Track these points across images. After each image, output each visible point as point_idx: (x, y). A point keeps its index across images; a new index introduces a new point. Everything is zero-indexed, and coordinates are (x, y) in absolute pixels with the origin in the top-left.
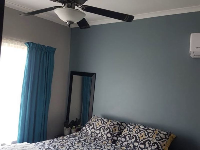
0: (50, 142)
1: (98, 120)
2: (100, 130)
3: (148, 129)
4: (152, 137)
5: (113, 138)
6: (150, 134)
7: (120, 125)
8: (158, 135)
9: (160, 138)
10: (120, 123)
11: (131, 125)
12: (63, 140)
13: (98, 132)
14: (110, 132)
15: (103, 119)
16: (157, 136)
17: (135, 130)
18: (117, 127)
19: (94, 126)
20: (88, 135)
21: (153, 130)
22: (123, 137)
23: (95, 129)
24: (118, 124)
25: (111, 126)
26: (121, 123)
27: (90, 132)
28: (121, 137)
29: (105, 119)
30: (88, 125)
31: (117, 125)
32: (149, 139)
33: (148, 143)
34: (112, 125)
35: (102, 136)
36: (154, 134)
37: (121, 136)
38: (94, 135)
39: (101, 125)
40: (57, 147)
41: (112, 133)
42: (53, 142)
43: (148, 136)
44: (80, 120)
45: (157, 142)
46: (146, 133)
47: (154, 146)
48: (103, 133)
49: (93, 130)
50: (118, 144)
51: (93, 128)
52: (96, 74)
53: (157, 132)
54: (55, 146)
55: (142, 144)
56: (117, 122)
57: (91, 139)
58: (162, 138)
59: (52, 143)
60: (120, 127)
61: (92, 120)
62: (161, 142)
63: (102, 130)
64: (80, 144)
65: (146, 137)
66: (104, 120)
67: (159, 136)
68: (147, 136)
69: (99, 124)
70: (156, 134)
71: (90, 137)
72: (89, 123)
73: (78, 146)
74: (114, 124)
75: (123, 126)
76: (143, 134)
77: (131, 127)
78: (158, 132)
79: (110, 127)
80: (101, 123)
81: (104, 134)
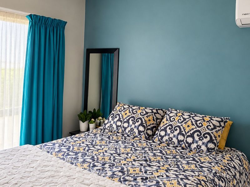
0: (62, 142)
1: (124, 108)
2: (128, 122)
3: (196, 116)
4: (202, 125)
5: (147, 132)
6: (198, 122)
7: (155, 113)
8: (210, 122)
9: (212, 127)
10: (155, 111)
11: (171, 112)
12: (79, 138)
13: (126, 125)
14: (142, 124)
15: (131, 106)
16: (209, 124)
17: (177, 118)
18: (152, 116)
19: (119, 117)
20: (113, 130)
21: (203, 117)
22: (162, 130)
23: (121, 121)
24: (152, 112)
25: (143, 115)
26: (157, 110)
27: (114, 126)
28: (160, 131)
29: (134, 106)
30: (112, 117)
31: (152, 114)
32: (198, 129)
33: (198, 135)
34: (145, 115)
35: (132, 130)
36: (205, 121)
37: (159, 128)
38: (120, 131)
39: (129, 116)
40: (71, 148)
41: (145, 126)
42: (65, 142)
43: (196, 126)
44: (99, 110)
45: (210, 132)
46: (193, 121)
47: (206, 137)
48: (133, 126)
49: (119, 123)
50: (156, 140)
51: (119, 120)
52: (119, 49)
53: (207, 118)
54: (70, 147)
55: (188, 136)
56: (150, 109)
57: (117, 135)
58: (215, 127)
59: (65, 144)
60: (155, 116)
61: (116, 109)
62: (215, 132)
63: (131, 122)
64: (103, 143)
65: (194, 127)
66: (134, 108)
67: (211, 124)
68: (194, 125)
69: (126, 114)
70: (207, 122)
71: (116, 134)
72: (113, 114)
73: (101, 146)
74: (147, 113)
75: (160, 115)
76: (189, 123)
77: (171, 115)
78: (210, 119)
79: (142, 117)
80: (130, 112)
81: (135, 127)
